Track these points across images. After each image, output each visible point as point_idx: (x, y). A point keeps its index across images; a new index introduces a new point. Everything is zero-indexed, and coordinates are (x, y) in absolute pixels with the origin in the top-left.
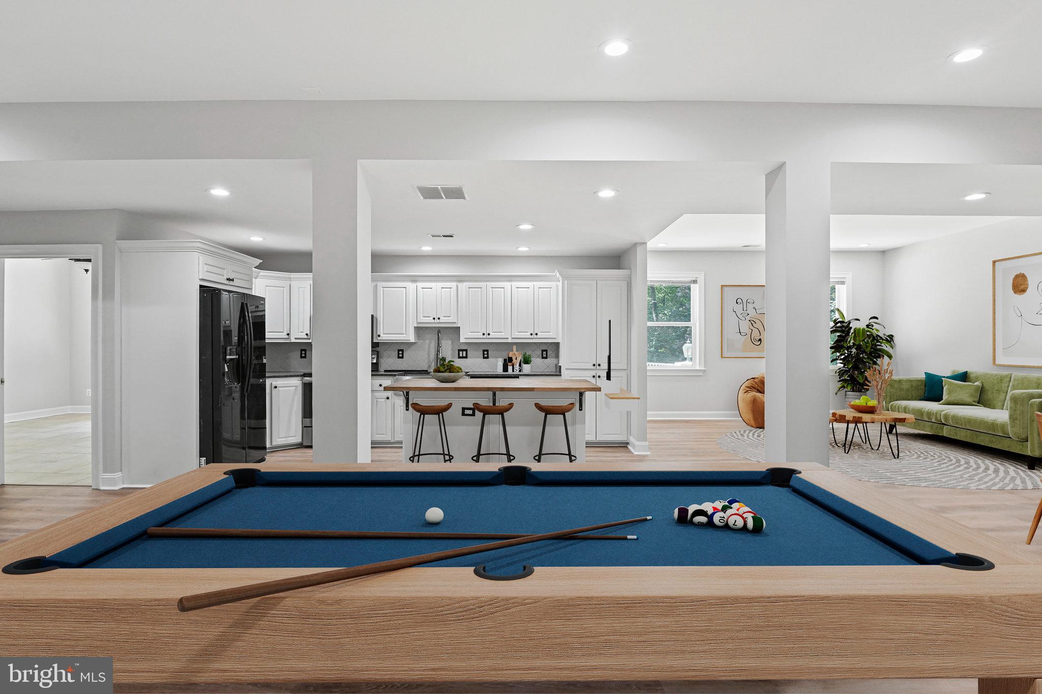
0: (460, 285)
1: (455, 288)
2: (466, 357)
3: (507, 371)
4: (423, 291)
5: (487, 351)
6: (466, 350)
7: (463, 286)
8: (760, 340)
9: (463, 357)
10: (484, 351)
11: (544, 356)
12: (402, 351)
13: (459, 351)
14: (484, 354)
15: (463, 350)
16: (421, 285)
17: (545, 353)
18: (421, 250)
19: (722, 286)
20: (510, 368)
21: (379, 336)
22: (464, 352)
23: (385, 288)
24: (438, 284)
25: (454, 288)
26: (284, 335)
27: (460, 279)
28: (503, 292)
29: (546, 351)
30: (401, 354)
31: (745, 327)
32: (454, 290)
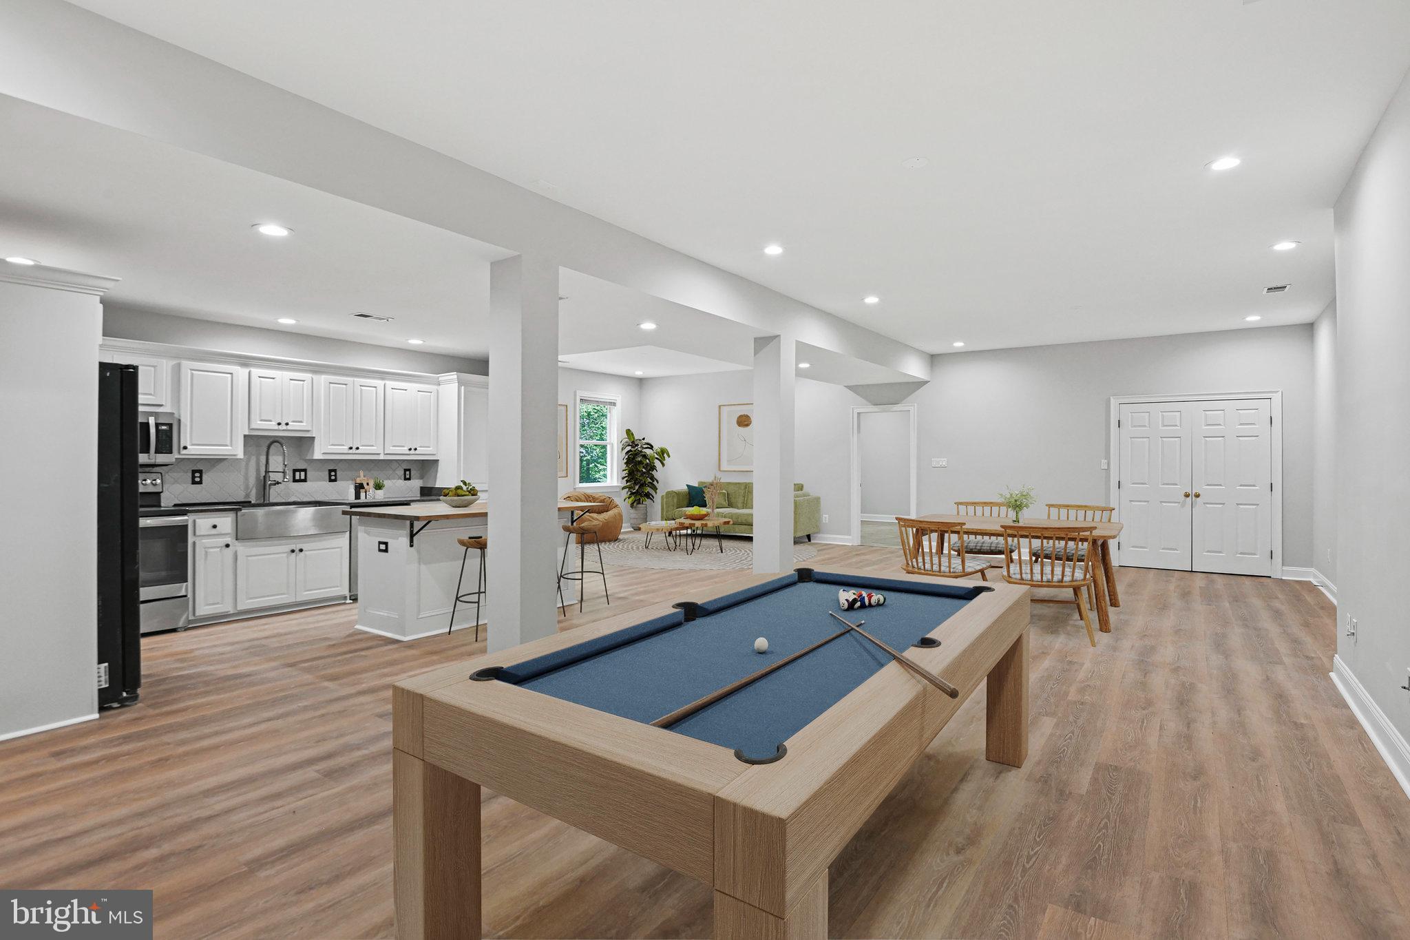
0: (316, 377)
1: (310, 381)
2: (305, 480)
3: (360, 499)
4: (261, 381)
5: (335, 471)
6: (305, 470)
7: (323, 379)
9: (300, 481)
10: (330, 471)
11: (408, 477)
12: (200, 472)
13: (295, 471)
14: (330, 476)
15: (300, 471)
16: (256, 372)
17: (408, 473)
18: (278, 322)
20: (363, 495)
21: (185, 448)
22: (303, 473)
23: (193, 370)
24: (284, 373)
25: (308, 381)
27: (317, 370)
28: (375, 392)
29: (409, 470)
30: (197, 477)
32: (307, 385)
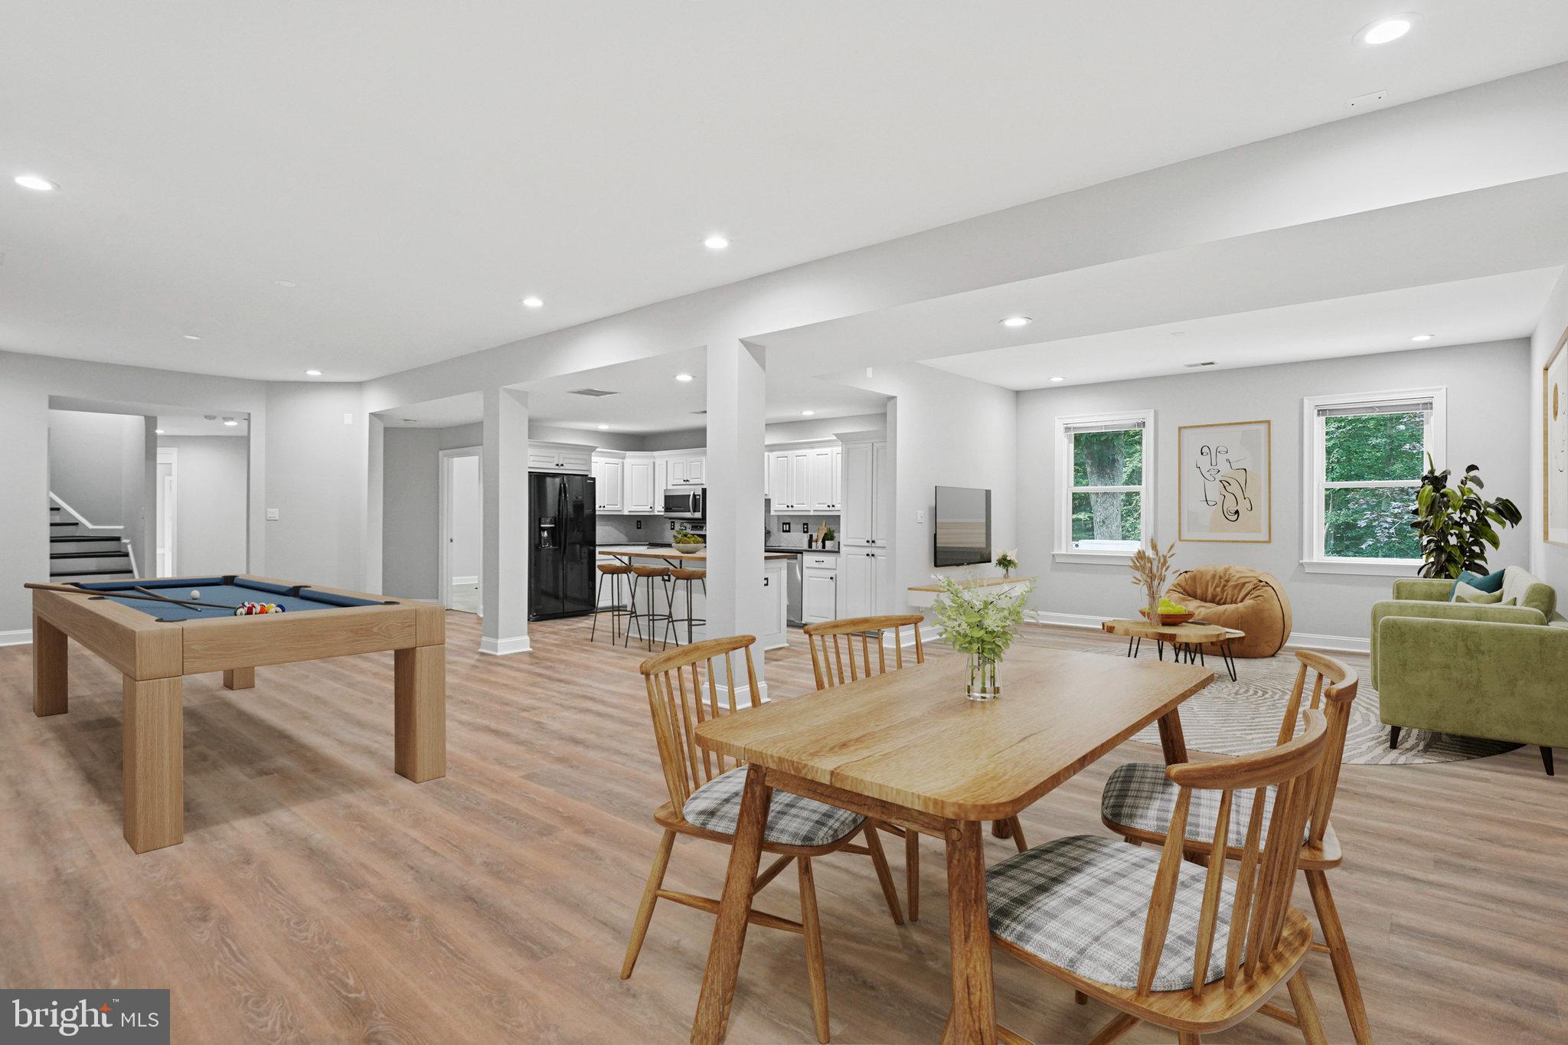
2: (789, 531)
5: (807, 524)
8: (1237, 512)
10: (804, 524)
14: (804, 528)
15: (786, 524)
19: (1180, 429)
20: (814, 544)
26: (648, 508)
31: (1214, 491)
